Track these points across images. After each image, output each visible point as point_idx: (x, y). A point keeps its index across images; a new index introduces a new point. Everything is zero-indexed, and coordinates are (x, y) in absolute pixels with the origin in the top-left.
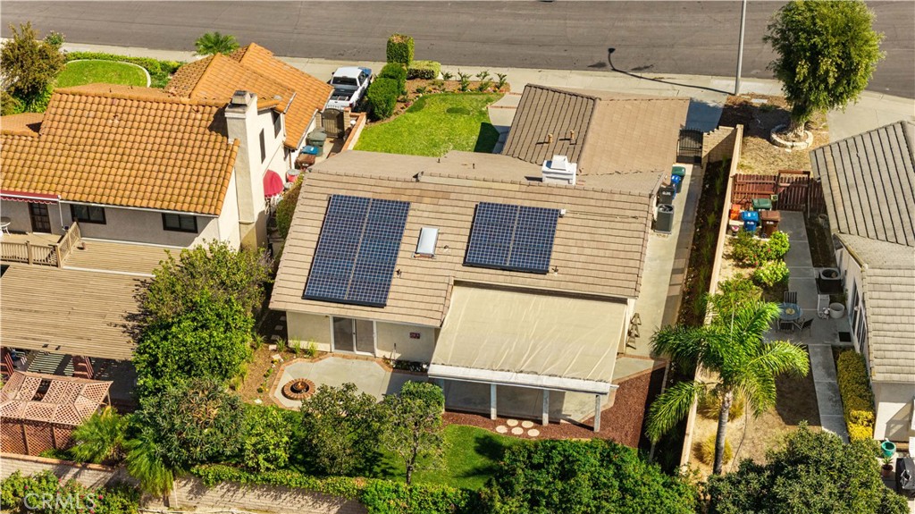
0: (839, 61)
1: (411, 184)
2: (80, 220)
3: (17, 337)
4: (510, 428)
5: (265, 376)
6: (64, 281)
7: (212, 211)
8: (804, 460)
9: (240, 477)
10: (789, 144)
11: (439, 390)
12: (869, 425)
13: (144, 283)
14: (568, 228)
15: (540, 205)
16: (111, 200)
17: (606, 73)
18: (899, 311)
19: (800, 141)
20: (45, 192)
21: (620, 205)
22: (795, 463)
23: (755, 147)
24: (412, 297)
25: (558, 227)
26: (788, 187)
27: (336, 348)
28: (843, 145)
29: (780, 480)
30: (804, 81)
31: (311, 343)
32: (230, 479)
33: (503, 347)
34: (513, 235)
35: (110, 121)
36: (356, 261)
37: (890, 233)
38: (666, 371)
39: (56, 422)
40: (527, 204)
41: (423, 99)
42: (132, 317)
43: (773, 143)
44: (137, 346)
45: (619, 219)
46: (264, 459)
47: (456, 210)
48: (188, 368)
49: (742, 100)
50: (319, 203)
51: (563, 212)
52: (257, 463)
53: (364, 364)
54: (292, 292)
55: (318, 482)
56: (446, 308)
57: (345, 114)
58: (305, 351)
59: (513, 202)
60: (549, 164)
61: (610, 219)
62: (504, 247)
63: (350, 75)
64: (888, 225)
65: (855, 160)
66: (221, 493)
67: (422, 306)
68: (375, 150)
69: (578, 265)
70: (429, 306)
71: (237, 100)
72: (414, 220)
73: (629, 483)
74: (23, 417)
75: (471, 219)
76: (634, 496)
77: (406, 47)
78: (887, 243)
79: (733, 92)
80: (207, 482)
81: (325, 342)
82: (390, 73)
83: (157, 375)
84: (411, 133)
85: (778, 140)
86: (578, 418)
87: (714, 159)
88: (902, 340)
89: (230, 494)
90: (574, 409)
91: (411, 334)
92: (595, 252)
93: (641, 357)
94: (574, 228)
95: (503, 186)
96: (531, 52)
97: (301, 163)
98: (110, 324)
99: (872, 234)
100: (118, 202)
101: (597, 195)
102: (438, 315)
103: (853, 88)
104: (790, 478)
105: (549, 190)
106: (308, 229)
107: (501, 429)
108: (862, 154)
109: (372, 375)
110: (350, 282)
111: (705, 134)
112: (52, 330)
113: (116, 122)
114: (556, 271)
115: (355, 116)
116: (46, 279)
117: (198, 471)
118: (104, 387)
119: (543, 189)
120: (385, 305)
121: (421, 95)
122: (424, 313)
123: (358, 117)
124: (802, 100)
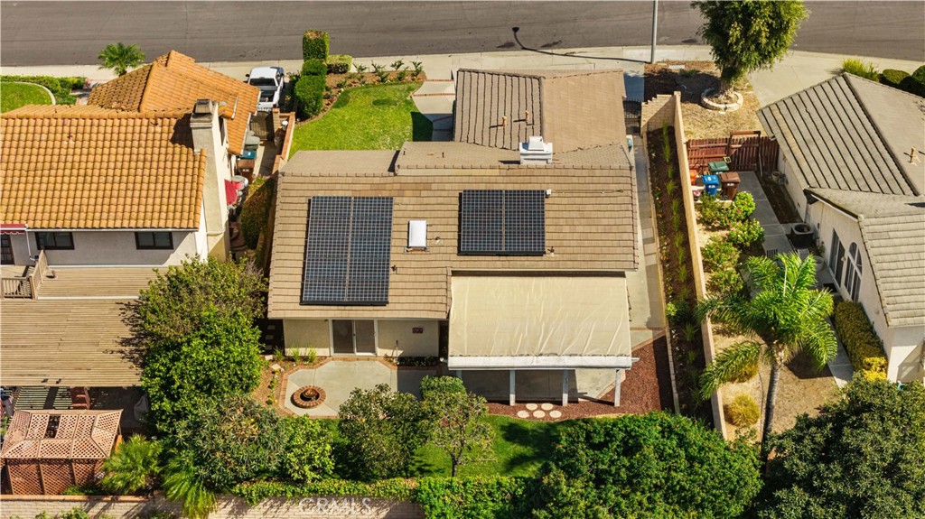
0: (770, 21)
1: (389, 178)
2: (47, 248)
3: (11, 375)
4: (531, 412)
5: (269, 387)
6: (43, 312)
7: (191, 225)
8: (868, 407)
9: (285, 492)
10: (722, 106)
11: (459, 382)
12: (881, 371)
13: (128, 305)
14: (555, 207)
15: (524, 187)
16: (82, 224)
17: (517, 52)
18: (901, 257)
19: (732, 102)
20: (10, 222)
21: (603, 180)
22: (858, 412)
23: (689, 112)
24: (413, 292)
25: (546, 207)
26: (739, 148)
27: (335, 352)
28: (789, 102)
29: (847, 430)
30: (737, 43)
31: (308, 349)
32: (275, 495)
33: (516, 333)
34: (504, 220)
35: (65, 143)
36: (349, 262)
37: (862, 183)
38: (668, 340)
39: (76, 457)
40: (510, 187)
41: (346, 93)
42: (126, 342)
43: (706, 106)
44: (141, 370)
45: (604, 194)
46: (310, 470)
47: (441, 200)
48: (207, 386)
49: (660, 68)
50: (299, 207)
51: (549, 192)
52: (304, 475)
53: (367, 365)
54: (289, 299)
55: (367, 486)
56: (449, 300)
57: (274, 115)
58: (305, 359)
59: (496, 187)
60: (526, 145)
61: (595, 195)
62: (497, 232)
63: (267, 76)
64: (858, 175)
65: (806, 116)
66: (263, 510)
67: (425, 299)
68: (313, 149)
69: (573, 243)
70: (431, 299)
71: (200, 110)
72: (400, 214)
73: (693, 451)
74: (39, 456)
75: (457, 208)
76: (702, 463)
77: (323, 42)
78: (862, 193)
79: (649, 60)
80: (251, 500)
81: (324, 347)
82: (312, 70)
83: (172, 398)
84: (344, 129)
85: (711, 103)
86: (595, 395)
87: (652, 128)
88: (910, 285)
89: (274, 510)
90: (588, 386)
91: (414, 329)
92: (587, 229)
93: (639, 329)
94: (562, 207)
95: (483, 172)
96: (436, 38)
97: (241, 169)
98: (106, 352)
99: (843, 185)
100: (89, 225)
101: (578, 172)
102: (443, 307)
103: (780, 46)
104: (856, 428)
105: (529, 172)
106: (293, 234)
107: (523, 414)
108: (811, 109)
109: (378, 375)
110: (347, 283)
111: (643, 104)
112: (49, 364)
113: (72, 143)
114: (552, 251)
115: (285, 117)
116: (22, 312)
117: (240, 490)
118: (115, 416)
119: (523, 172)
120: (388, 303)
121: (342, 90)
122: (428, 307)
123: (289, 117)
124: (732, 61)
